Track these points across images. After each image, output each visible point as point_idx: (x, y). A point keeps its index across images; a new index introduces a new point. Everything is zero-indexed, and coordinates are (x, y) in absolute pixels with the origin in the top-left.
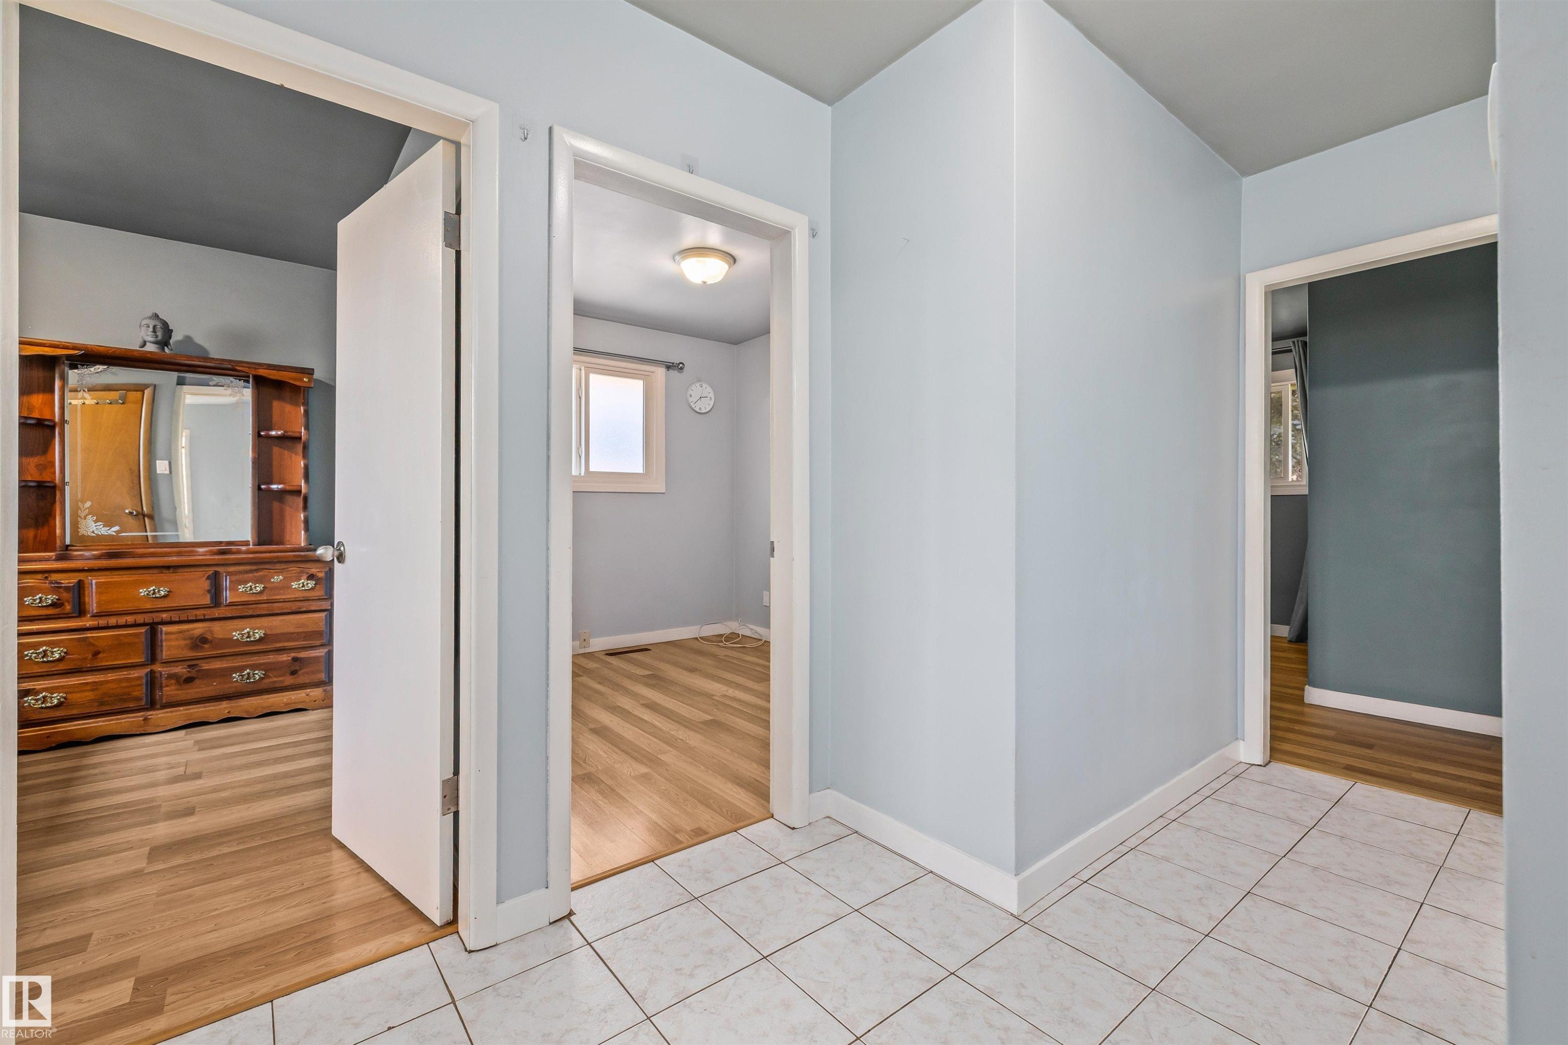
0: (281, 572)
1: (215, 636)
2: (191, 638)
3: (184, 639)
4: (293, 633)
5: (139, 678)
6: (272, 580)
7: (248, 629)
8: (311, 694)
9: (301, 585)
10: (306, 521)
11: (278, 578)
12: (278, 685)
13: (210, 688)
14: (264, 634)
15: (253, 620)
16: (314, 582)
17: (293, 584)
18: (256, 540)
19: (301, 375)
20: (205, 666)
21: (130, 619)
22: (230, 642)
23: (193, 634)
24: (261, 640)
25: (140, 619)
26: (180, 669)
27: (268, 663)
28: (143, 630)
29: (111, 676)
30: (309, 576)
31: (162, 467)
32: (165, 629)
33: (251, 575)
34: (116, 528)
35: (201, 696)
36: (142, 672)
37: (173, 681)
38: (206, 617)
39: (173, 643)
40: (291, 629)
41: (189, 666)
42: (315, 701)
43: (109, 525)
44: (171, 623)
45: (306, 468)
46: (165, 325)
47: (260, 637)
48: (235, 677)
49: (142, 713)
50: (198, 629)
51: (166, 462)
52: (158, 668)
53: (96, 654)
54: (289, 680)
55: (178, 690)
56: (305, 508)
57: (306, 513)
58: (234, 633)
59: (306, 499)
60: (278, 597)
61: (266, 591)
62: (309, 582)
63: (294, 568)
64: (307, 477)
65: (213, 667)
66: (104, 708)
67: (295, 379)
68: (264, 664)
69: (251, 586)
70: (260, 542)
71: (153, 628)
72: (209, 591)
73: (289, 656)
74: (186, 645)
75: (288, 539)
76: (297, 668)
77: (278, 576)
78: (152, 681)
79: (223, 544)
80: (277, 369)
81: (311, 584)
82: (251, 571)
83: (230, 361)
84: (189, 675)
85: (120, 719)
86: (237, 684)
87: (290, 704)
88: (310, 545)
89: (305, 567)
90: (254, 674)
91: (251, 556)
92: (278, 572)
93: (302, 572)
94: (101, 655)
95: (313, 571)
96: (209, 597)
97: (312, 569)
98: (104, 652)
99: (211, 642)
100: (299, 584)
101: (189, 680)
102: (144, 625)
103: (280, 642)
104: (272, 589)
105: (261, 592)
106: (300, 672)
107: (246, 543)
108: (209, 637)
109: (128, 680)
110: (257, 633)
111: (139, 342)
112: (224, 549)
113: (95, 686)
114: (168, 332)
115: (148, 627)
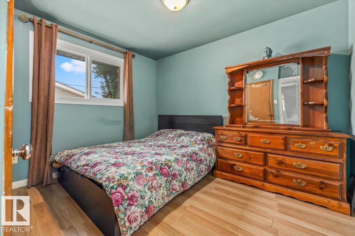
0: (314, 141)
1: (286, 162)
2: (277, 161)
3: (275, 160)
4: (321, 170)
5: (261, 170)
6: (310, 144)
7: (299, 163)
8: (331, 202)
9: (325, 148)
10: (326, 118)
11: (312, 143)
12: (313, 191)
13: (284, 182)
14: (306, 167)
15: (302, 160)
16: (332, 148)
17: (320, 147)
18: (302, 125)
19: (323, 51)
20: (283, 173)
21: (259, 149)
22: (292, 166)
23: (278, 159)
24: (305, 169)
25: (262, 150)
26: (274, 171)
27: (308, 180)
28: (262, 154)
29: (254, 167)
30: (329, 145)
31: (275, 102)
32: (269, 155)
33: (300, 140)
34: (257, 118)
35: (282, 184)
36: (262, 168)
37: (272, 175)
38: (283, 154)
39: (272, 161)
40: (320, 168)
41: (277, 171)
42: (333, 207)
43: (256, 117)
44: (271, 153)
45: (326, 93)
46: (270, 49)
47: (305, 167)
48: (294, 181)
49: (262, 182)
50: (280, 158)
51: (276, 100)
52: (267, 168)
53: (250, 158)
54: (319, 191)
55: (273, 178)
56: (326, 112)
57: (326, 114)
58: (294, 163)
59: (326, 108)
60: (313, 152)
61: (307, 148)
62: (329, 147)
63: (321, 140)
64: (327, 97)
65: (285, 174)
66: (252, 177)
67: (321, 54)
68: (307, 180)
69: (300, 145)
70: (304, 126)
71: (266, 154)
72: (283, 144)
73: (319, 180)
74: (276, 163)
75: (317, 125)
76: (323, 187)
77: (313, 142)
78: (265, 172)
79: (290, 126)
80: (312, 52)
81: (331, 149)
82: (300, 138)
83: (291, 55)
84: (277, 174)
85: (256, 182)
86: (294, 184)
87: (319, 202)
88: (329, 129)
89: (327, 139)
90: (302, 183)
91: (300, 132)
92: (313, 140)
93: (325, 142)
94: (251, 159)
95: (332, 142)
96: (283, 146)
97: (331, 141)
98: (252, 158)
99: (285, 164)
100: (324, 148)
101: (277, 176)
102: (262, 152)
103: (314, 172)
104: (310, 147)
105: (304, 148)
106: (325, 189)
107: (298, 126)
108: (283, 161)
109: (258, 169)
110: (303, 165)
111: (263, 58)
112: (290, 127)
113: (250, 168)
114: (271, 51)
115: (264, 153)
